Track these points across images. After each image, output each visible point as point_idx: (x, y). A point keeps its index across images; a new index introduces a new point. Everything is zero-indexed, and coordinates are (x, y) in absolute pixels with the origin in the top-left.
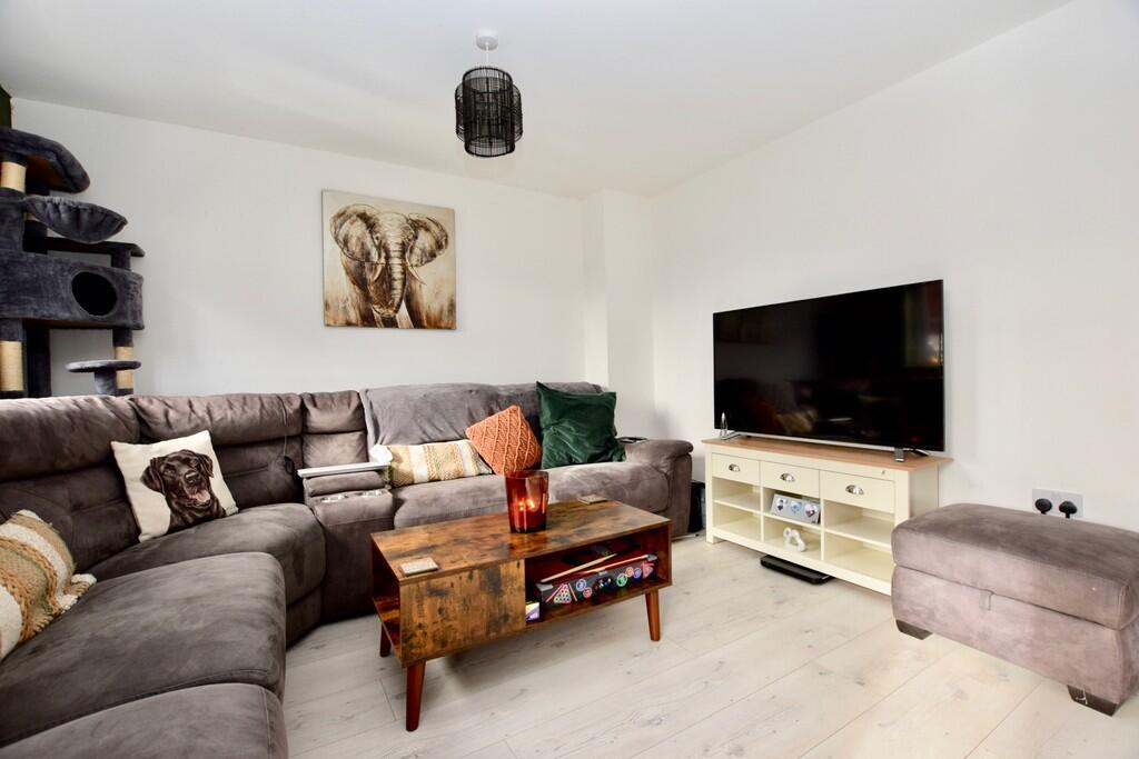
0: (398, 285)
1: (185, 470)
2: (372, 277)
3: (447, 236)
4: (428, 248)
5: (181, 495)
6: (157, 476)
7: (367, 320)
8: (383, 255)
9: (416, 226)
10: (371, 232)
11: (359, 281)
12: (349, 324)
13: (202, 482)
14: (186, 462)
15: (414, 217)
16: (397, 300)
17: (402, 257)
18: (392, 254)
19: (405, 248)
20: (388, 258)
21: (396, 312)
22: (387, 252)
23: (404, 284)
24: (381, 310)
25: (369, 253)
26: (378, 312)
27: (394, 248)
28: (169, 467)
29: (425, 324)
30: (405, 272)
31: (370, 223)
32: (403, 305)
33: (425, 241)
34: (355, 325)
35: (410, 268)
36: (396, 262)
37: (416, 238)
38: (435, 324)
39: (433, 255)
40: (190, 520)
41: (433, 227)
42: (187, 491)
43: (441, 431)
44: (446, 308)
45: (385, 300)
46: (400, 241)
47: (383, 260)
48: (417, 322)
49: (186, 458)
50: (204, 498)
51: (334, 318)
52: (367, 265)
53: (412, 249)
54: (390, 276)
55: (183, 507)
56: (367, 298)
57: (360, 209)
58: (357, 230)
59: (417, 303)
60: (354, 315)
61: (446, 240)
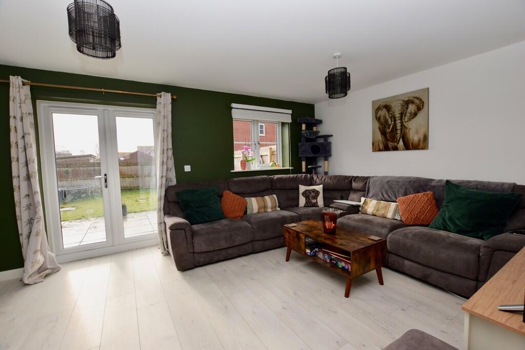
0: (399, 132)
1: (312, 194)
2: (388, 131)
3: (423, 103)
4: (413, 111)
5: (309, 199)
6: (305, 194)
7: (386, 148)
8: (393, 120)
9: (407, 103)
10: (388, 112)
11: (383, 133)
12: (380, 150)
13: (316, 197)
14: (314, 192)
15: (406, 99)
16: (398, 138)
17: (401, 119)
18: (397, 119)
19: (402, 115)
20: (395, 121)
21: (398, 144)
22: (395, 118)
23: (401, 131)
24: (392, 144)
25: (387, 120)
26: (390, 144)
27: (397, 115)
28: (309, 192)
29: (411, 148)
30: (402, 125)
31: (388, 108)
32: (401, 140)
33: (412, 108)
34: (382, 151)
35: (404, 124)
36: (398, 122)
37: (407, 108)
38: (416, 147)
39: (415, 114)
40: (309, 205)
41: (417, 101)
42: (310, 198)
43: (389, 197)
44: (422, 139)
45: (394, 139)
46: (400, 112)
47: (393, 123)
48: (407, 147)
49: (314, 191)
50: (314, 201)
51: (376, 148)
52: (387, 126)
53: (406, 114)
54: (396, 128)
55: (309, 202)
56: (387, 140)
57: (384, 104)
58: (383, 112)
59: (407, 139)
60: (381, 147)
61: (423, 105)
